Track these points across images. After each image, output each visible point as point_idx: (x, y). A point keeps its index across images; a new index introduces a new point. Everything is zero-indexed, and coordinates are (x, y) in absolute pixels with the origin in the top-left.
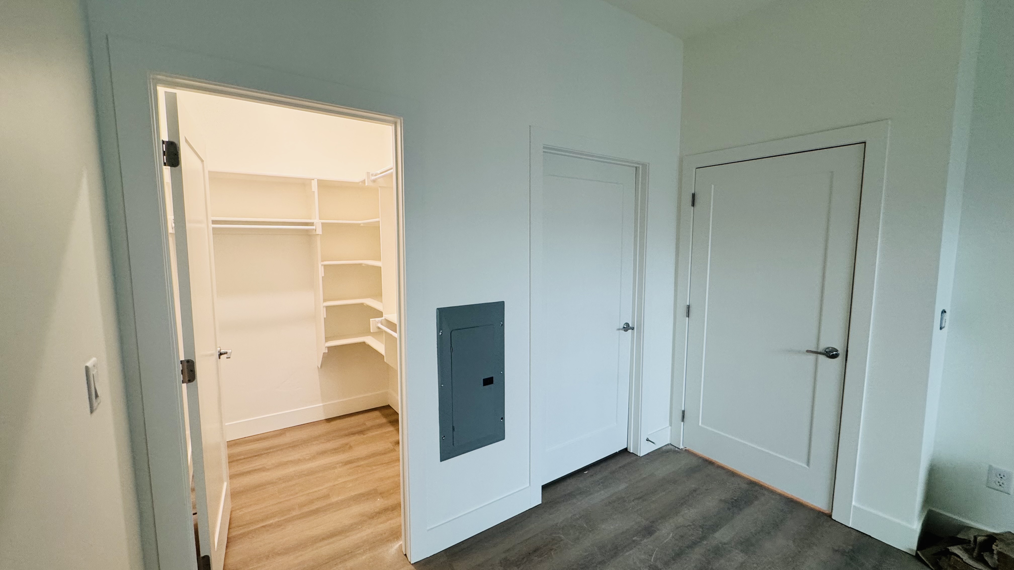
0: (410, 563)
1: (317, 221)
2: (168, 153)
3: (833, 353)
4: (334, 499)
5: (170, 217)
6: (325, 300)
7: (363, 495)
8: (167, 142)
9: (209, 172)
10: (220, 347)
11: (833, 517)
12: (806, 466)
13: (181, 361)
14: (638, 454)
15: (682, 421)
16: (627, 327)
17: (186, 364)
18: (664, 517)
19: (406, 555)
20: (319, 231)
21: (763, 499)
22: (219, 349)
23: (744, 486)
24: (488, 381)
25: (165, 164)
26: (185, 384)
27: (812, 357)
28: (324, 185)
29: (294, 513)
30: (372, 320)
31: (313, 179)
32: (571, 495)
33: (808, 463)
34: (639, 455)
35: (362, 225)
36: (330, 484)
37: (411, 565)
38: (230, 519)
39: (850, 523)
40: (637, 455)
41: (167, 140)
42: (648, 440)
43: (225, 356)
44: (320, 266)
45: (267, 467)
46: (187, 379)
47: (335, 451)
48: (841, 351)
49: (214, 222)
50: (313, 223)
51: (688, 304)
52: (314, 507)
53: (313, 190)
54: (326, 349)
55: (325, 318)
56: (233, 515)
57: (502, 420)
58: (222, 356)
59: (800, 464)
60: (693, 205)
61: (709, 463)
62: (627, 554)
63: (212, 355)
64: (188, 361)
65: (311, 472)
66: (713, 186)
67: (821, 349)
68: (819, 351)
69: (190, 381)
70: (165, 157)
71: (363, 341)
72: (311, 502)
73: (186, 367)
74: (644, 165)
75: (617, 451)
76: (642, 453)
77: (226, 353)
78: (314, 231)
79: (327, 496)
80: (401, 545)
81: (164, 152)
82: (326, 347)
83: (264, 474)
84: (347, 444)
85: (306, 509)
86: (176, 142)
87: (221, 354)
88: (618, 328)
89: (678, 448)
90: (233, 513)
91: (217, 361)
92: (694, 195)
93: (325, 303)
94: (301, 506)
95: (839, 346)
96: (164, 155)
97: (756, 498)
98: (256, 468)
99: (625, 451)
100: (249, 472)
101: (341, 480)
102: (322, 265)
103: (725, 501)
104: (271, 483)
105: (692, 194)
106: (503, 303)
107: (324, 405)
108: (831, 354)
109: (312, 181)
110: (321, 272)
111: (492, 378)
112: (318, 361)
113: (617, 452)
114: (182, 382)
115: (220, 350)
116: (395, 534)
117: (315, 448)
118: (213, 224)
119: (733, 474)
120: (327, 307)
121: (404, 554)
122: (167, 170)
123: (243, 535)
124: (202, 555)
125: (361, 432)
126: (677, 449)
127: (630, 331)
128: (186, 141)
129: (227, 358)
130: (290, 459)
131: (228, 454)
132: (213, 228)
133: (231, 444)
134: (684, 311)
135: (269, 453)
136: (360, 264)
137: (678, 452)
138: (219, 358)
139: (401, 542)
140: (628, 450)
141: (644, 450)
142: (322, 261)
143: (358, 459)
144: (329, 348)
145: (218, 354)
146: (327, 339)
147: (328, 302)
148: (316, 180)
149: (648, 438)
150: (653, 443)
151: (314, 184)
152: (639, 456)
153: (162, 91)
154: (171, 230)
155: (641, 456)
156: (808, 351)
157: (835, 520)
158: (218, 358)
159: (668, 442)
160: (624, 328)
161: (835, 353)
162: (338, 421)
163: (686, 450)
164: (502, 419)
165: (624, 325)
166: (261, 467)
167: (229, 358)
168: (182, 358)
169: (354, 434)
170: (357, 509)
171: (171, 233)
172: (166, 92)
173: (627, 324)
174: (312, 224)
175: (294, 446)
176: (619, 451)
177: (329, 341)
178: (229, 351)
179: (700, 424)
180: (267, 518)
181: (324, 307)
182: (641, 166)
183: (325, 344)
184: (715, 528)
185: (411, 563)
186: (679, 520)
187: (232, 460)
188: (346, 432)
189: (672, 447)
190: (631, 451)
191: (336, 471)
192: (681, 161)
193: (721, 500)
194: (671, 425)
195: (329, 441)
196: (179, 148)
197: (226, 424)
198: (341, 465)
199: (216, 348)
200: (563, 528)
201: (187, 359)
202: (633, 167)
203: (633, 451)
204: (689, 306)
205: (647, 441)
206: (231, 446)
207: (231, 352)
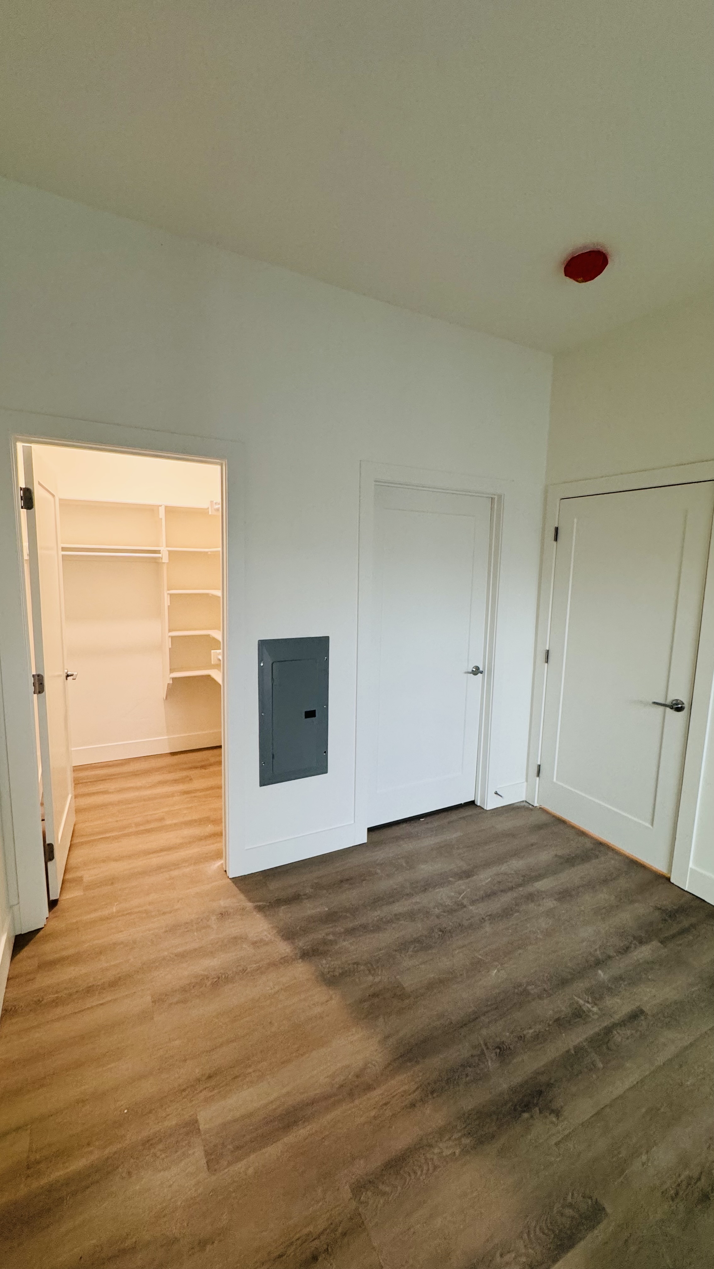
0: (228, 877)
1: (164, 550)
2: (25, 498)
3: (678, 706)
4: (168, 822)
5: (26, 544)
6: (170, 631)
7: (195, 821)
8: (24, 488)
9: (60, 500)
10: (67, 669)
11: (672, 881)
12: (650, 826)
13: (33, 675)
14: (484, 806)
15: (537, 776)
16: (476, 671)
17: (37, 677)
18: (487, 864)
19: (225, 871)
20: (165, 559)
21: (603, 859)
22: (66, 671)
23: (589, 845)
24: (310, 714)
25: (22, 508)
26: (36, 695)
27: (661, 709)
28: (170, 511)
29: (131, 830)
30: (213, 652)
31: (161, 506)
32: (398, 838)
33: (652, 825)
34: (485, 808)
35: (209, 553)
36: (166, 809)
37: (229, 880)
38: (73, 831)
39: (687, 886)
40: (484, 809)
41: (24, 487)
42: (496, 793)
43: (72, 677)
44: (166, 595)
45: (111, 791)
46: (38, 691)
47: (176, 781)
48: (686, 705)
49: (64, 549)
50: (160, 551)
51: (548, 649)
52: (148, 827)
53: (160, 517)
54: (170, 680)
55: (170, 649)
56: (76, 828)
57: (324, 754)
58: (69, 678)
59: (644, 823)
60: (556, 539)
61: (561, 822)
62: (437, 890)
63: (59, 676)
64: (38, 676)
65: (150, 799)
66: (575, 520)
67: (668, 702)
68: (667, 703)
69: (40, 692)
70: (22, 501)
71: (208, 674)
72: (148, 822)
73: (37, 680)
74: (500, 497)
75: (463, 802)
76: (489, 806)
77: (72, 675)
78: (161, 558)
79: (162, 819)
80: (223, 863)
81: (21, 497)
82: (170, 678)
83: (105, 796)
84: (188, 777)
85: (142, 828)
86: (31, 488)
87: (68, 676)
88: (466, 671)
89: (533, 806)
90: (77, 826)
91: (64, 682)
92: (557, 529)
93: (170, 633)
94: (137, 825)
95: (684, 698)
96: (22, 499)
97: (597, 857)
98: (99, 791)
99: (472, 803)
100: (94, 794)
101: (177, 807)
102: (168, 594)
103: (560, 857)
104: (111, 804)
105: (555, 527)
106: (327, 639)
107: (168, 738)
108: (677, 707)
109: (160, 507)
110: (167, 601)
111: (315, 711)
112: (164, 694)
113: (462, 804)
114: (33, 693)
115: (68, 672)
116: (219, 855)
117: (157, 777)
118: (62, 551)
119: (582, 834)
120: (172, 638)
121: (225, 870)
122: (23, 512)
123: (82, 843)
124: (48, 842)
125: (203, 767)
126: (530, 806)
127: (479, 674)
128: (39, 484)
129: (73, 679)
130: (132, 785)
131: (74, 777)
132: (63, 556)
133: (76, 769)
134: (543, 656)
135: (112, 779)
136: (207, 594)
137: (531, 810)
138: (67, 679)
139: (222, 861)
140: (476, 803)
141: (491, 804)
142: (168, 590)
143: (196, 791)
144: (174, 679)
145: (65, 675)
146: (172, 670)
147: (173, 632)
148: (163, 507)
149: (496, 792)
150: (501, 796)
151: (162, 511)
152: (486, 810)
153: (20, 446)
154: (26, 557)
155: (487, 809)
156: (655, 703)
157: (673, 884)
158: (65, 679)
159: (524, 799)
160: (473, 671)
161: (680, 706)
162: (183, 756)
163: (540, 808)
164: (325, 752)
165: (473, 668)
166: (104, 790)
167: (75, 679)
168: (34, 673)
169: (196, 768)
170: (188, 832)
171: (26, 560)
172: (23, 446)
173: (477, 668)
174: (158, 552)
175: (135, 774)
176: (464, 803)
177: (175, 672)
178: (75, 673)
179: (555, 780)
180: (106, 831)
181: (169, 636)
182: (496, 497)
183: (170, 674)
184: (539, 877)
185: (230, 877)
186: (504, 868)
187: (77, 782)
188: (190, 765)
189: (526, 804)
190: (479, 804)
191: (174, 798)
192: (546, 492)
193: (556, 855)
194: (527, 781)
195: (170, 772)
196: (33, 493)
197: (72, 749)
198: (179, 794)
199: (64, 669)
200: (381, 864)
201: (38, 673)
202: (489, 498)
203: (480, 803)
204: (548, 651)
205: (495, 795)
206: (77, 770)
207: (77, 675)
